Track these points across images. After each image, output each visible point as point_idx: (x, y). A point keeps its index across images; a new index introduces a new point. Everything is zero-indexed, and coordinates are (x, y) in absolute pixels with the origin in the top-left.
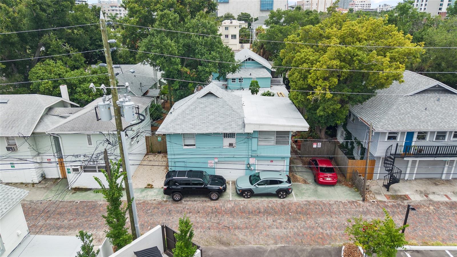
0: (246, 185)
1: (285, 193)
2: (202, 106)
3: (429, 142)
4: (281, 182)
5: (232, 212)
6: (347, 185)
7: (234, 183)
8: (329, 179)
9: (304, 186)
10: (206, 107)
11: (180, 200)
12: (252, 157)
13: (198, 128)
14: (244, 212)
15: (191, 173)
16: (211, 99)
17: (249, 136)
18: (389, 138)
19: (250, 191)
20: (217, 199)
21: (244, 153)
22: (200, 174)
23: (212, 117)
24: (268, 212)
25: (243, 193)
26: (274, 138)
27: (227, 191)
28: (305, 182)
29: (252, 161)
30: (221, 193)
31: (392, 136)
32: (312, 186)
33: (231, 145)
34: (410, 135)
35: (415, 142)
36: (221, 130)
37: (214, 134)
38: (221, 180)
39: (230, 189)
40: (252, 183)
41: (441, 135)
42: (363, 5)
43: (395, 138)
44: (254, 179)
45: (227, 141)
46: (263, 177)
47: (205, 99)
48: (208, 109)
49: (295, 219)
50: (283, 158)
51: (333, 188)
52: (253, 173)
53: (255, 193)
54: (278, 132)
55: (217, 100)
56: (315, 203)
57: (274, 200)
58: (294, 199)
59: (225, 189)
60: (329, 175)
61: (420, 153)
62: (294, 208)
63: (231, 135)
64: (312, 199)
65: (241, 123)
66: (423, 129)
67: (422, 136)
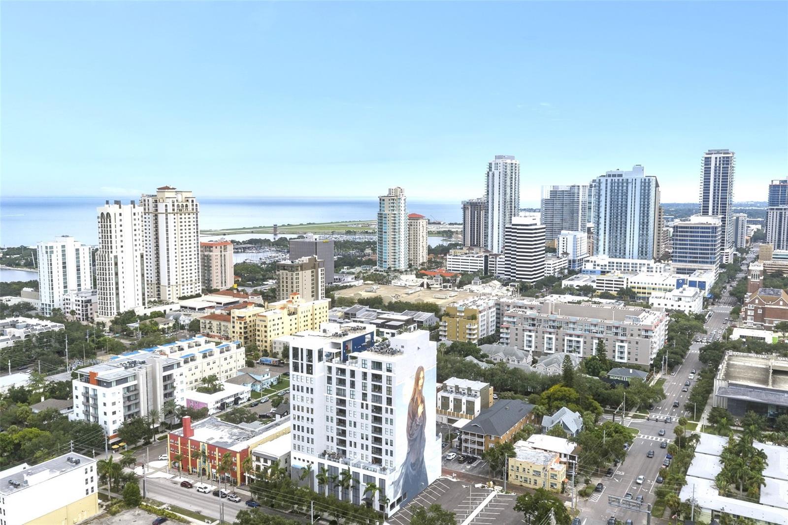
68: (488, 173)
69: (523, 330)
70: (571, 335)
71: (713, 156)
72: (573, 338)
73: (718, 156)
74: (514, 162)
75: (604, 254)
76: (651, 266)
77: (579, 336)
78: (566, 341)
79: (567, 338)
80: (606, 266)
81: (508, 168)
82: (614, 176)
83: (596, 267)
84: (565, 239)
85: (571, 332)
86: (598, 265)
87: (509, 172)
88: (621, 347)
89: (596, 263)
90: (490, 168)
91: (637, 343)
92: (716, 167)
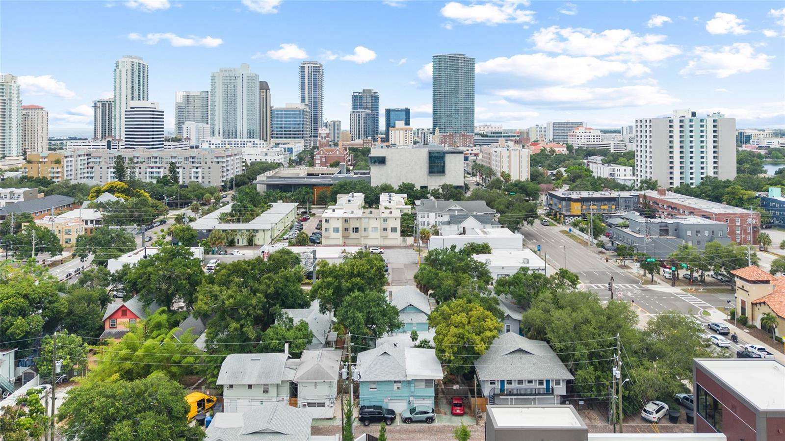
0: (408, 415)
1: (430, 420)
2: (381, 361)
3: (514, 386)
4: (428, 413)
5: (399, 432)
6: (471, 416)
7: (400, 415)
8: (458, 411)
9: (444, 416)
10: (383, 362)
11: (368, 425)
12: (411, 396)
13: (379, 377)
14: (406, 431)
15: (374, 407)
16: (386, 357)
17: (409, 382)
18: (491, 383)
19: (410, 418)
20: (390, 425)
21: (407, 394)
22: (380, 407)
23: (387, 369)
24: (420, 431)
25: (406, 420)
26: (423, 383)
27: (396, 420)
28: (445, 414)
29: (411, 399)
30: (393, 420)
31: (492, 383)
32: (449, 416)
33: (398, 388)
34: (502, 382)
35: (506, 386)
36: (393, 379)
37: (389, 381)
38: (392, 412)
39: (398, 420)
40: (411, 414)
41: (520, 382)
42: (588, 137)
43: (494, 383)
44: (412, 411)
45: (396, 386)
46: (418, 410)
47: (382, 356)
48: (384, 364)
49: (435, 435)
50: (430, 397)
51: (461, 417)
52: (412, 408)
53: (413, 420)
54: (426, 380)
55: (390, 357)
56: (448, 426)
57: (425, 425)
58: (436, 424)
59: (395, 417)
60: (458, 408)
61: (510, 394)
62: (435, 429)
63: (399, 382)
64: (447, 424)
65: (404, 374)
66: (510, 378)
67: (509, 382)
68: (115, 70)
69: (108, 168)
70: (152, 168)
71: (306, 66)
72: (155, 170)
73: (310, 65)
74: (141, 62)
75: (219, 135)
76: (256, 143)
77: (159, 168)
78: (148, 173)
79: (148, 170)
80: (219, 144)
81: (135, 67)
82: (226, 71)
83: (211, 145)
84: (189, 128)
85: (153, 165)
86: (213, 144)
87: (136, 70)
88: (196, 173)
89: (211, 143)
90: (117, 66)
91: (209, 168)
92: (309, 74)
